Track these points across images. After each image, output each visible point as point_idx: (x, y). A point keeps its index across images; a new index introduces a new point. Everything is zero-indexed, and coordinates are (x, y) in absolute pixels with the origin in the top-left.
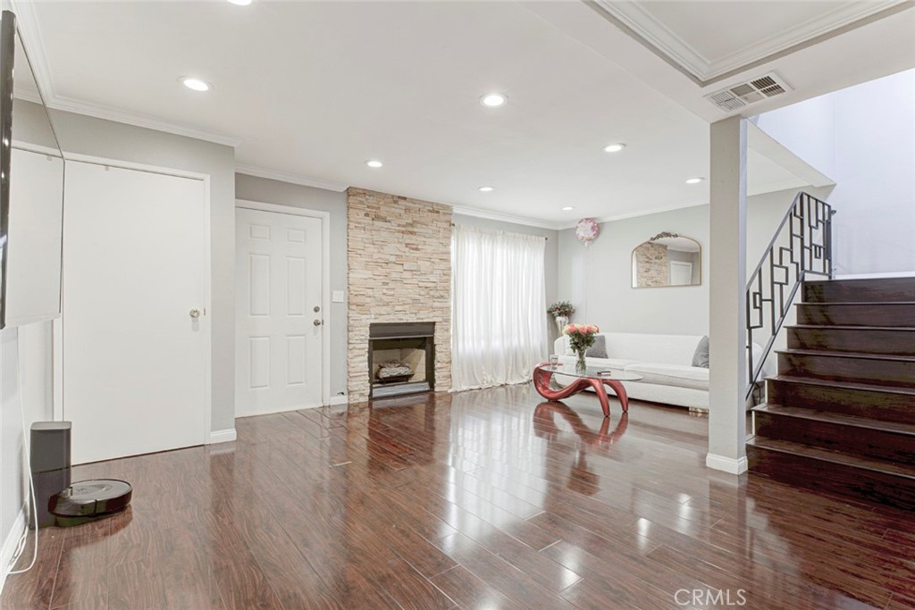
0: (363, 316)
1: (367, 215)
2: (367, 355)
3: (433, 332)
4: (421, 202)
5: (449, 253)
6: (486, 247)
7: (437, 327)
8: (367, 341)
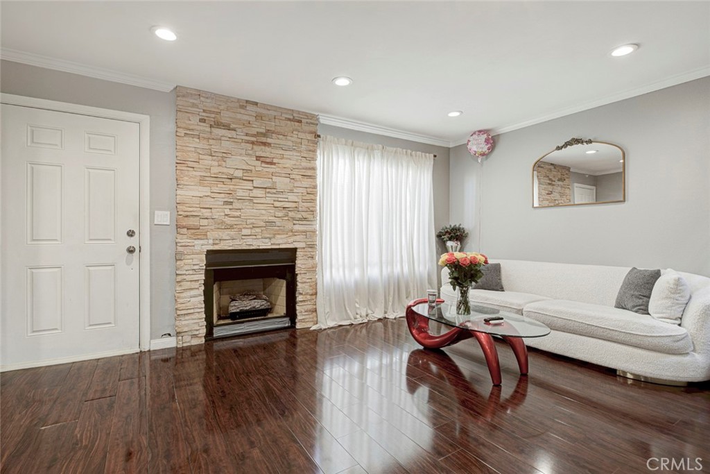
0: (196, 242)
1: (203, 121)
2: (203, 288)
3: (294, 259)
4: (277, 109)
5: (314, 169)
6: (361, 163)
7: (299, 254)
8: (203, 272)
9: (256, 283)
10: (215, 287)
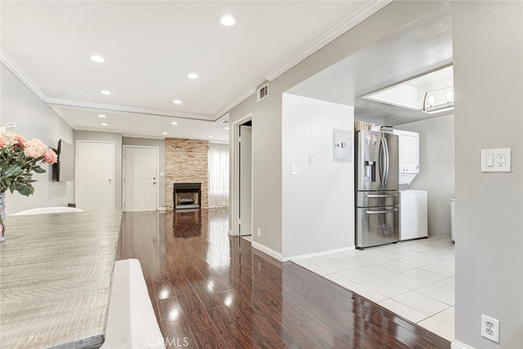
0: (171, 181)
1: (173, 146)
2: (173, 194)
3: (200, 186)
4: (194, 140)
5: (207, 158)
7: (202, 185)
8: (173, 189)
9: (189, 194)
10: (176, 194)
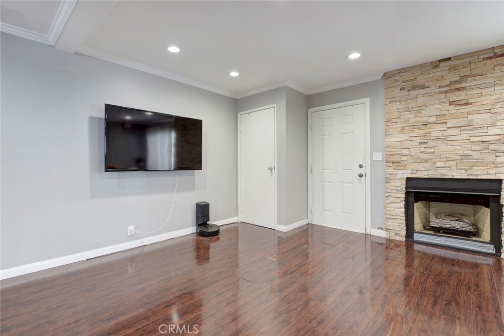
0: (399, 172)
2: (404, 203)
3: (498, 190)
8: (404, 192)
10: (419, 204)
